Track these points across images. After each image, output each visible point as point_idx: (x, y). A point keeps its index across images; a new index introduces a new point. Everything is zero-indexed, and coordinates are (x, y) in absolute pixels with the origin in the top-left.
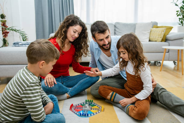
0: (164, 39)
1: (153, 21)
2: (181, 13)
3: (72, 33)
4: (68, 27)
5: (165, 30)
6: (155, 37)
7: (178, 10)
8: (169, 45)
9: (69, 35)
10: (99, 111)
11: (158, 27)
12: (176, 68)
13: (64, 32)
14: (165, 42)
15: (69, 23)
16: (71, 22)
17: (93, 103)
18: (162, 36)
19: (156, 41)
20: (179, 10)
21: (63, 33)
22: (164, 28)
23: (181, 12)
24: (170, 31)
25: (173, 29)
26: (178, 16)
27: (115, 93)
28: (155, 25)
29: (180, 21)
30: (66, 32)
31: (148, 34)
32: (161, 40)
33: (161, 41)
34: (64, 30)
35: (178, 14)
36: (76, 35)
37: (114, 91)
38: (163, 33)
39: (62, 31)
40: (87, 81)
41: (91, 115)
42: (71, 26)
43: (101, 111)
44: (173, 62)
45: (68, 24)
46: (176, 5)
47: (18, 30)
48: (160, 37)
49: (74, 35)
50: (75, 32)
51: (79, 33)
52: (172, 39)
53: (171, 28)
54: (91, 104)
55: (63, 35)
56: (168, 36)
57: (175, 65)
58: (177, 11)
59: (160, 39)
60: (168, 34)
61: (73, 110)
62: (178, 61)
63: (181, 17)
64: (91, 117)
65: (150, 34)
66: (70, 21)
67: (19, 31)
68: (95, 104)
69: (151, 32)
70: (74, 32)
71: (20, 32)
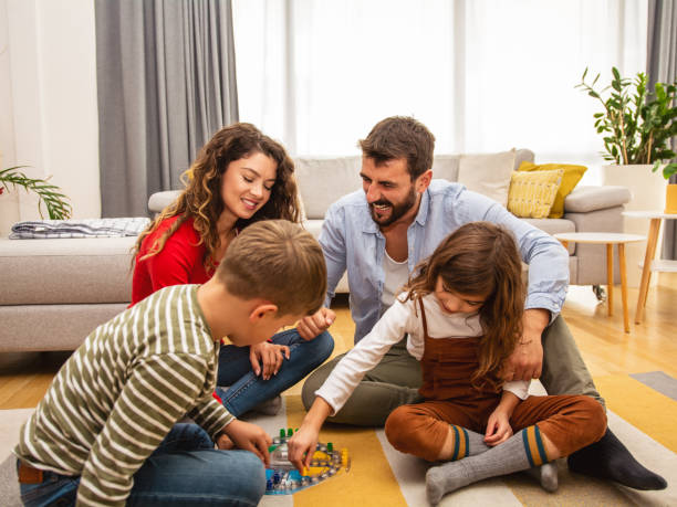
0: (560, 208)
1: (518, 148)
2: (609, 122)
5: (559, 178)
6: (526, 202)
7: (599, 112)
8: (577, 231)
11: (536, 168)
12: (604, 311)
13: (210, 183)
14: (563, 218)
18: (551, 198)
19: (531, 217)
20: (605, 111)
21: (208, 190)
22: (557, 171)
23: (609, 117)
24: (578, 180)
25: (585, 174)
26: (600, 130)
28: (525, 160)
29: (607, 147)
30: (217, 185)
31: (503, 190)
32: (547, 213)
33: (549, 217)
34: (208, 176)
35: (602, 124)
38: (554, 188)
39: (204, 182)
44: (591, 287)
46: (593, 94)
47: (33, 182)
48: (542, 201)
50: (250, 181)
51: (270, 184)
52: (585, 208)
53: (580, 171)
55: (207, 195)
56: (569, 198)
57: (599, 299)
58: (597, 116)
59: (546, 210)
60: (570, 193)
62: (608, 283)
63: (612, 134)
65: (509, 192)
67: (37, 184)
69: (511, 183)
70: (245, 179)
71: (42, 188)
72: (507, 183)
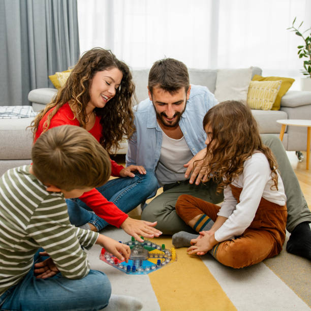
0: (278, 104)
2: (307, 51)
3: (103, 86)
4: (93, 72)
5: (279, 86)
6: (259, 99)
7: (301, 45)
8: (288, 118)
10: (168, 261)
11: (263, 79)
12: (303, 166)
13: (84, 83)
14: (280, 110)
15: (95, 64)
16: (100, 61)
17: (149, 244)
18: (274, 98)
19: (261, 109)
20: (304, 44)
21: (83, 86)
22: (277, 81)
23: (307, 48)
24: (289, 87)
25: (294, 83)
26: (301, 56)
27: (207, 218)
28: (256, 75)
29: (305, 67)
30: (88, 84)
31: (244, 92)
32: (271, 107)
33: (272, 110)
34: (84, 78)
35: (302, 52)
36: (112, 91)
37: (206, 214)
38: (276, 91)
39: (81, 82)
40: (132, 192)
41: (151, 269)
42: (100, 70)
43: (171, 260)
44: (295, 152)
45: (93, 66)
46: (298, 34)
48: (268, 100)
50: (109, 84)
51: (117, 87)
52: (294, 104)
53: (291, 82)
54: (146, 246)
55: (82, 89)
56: (285, 98)
57: (299, 159)
58: (300, 47)
59: (270, 105)
60: (284, 95)
61: (108, 259)
62: (307, 151)
63: (308, 59)
64: (152, 273)
65: (248, 94)
68: (154, 246)
69: (249, 88)
70: (107, 83)
72: (247, 88)
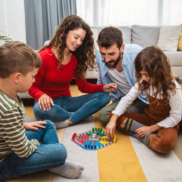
3: (73, 40)
4: (67, 32)
9: (68, 42)
13: (62, 38)
15: (68, 26)
16: (71, 25)
17: (102, 132)
21: (61, 40)
27: (130, 120)
30: (64, 38)
31: (177, 40)
34: (61, 35)
36: (79, 42)
37: (129, 118)
39: (60, 37)
40: (94, 103)
41: (99, 147)
42: (72, 30)
43: (113, 142)
45: (66, 28)
47: (3, 37)
49: (76, 42)
50: (77, 38)
51: (83, 39)
54: (100, 134)
55: (61, 42)
61: (76, 141)
64: (99, 150)
65: (179, 41)
66: (70, 23)
67: (4, 38)
68: (105, 134)
69: (180, 37)
70: (75, 38)
71: (6, 39)
